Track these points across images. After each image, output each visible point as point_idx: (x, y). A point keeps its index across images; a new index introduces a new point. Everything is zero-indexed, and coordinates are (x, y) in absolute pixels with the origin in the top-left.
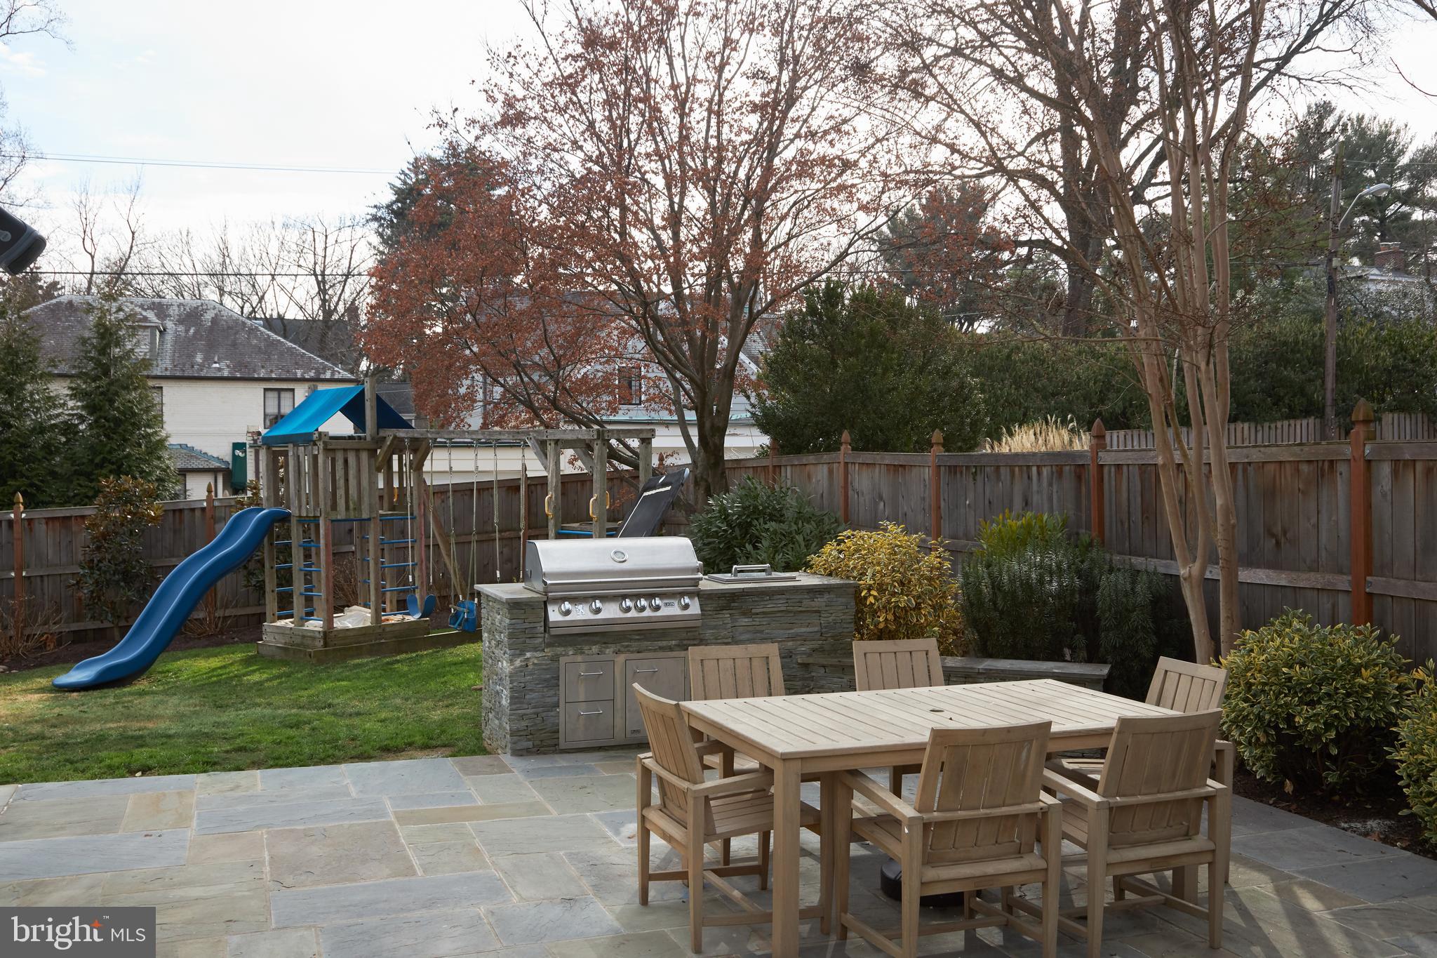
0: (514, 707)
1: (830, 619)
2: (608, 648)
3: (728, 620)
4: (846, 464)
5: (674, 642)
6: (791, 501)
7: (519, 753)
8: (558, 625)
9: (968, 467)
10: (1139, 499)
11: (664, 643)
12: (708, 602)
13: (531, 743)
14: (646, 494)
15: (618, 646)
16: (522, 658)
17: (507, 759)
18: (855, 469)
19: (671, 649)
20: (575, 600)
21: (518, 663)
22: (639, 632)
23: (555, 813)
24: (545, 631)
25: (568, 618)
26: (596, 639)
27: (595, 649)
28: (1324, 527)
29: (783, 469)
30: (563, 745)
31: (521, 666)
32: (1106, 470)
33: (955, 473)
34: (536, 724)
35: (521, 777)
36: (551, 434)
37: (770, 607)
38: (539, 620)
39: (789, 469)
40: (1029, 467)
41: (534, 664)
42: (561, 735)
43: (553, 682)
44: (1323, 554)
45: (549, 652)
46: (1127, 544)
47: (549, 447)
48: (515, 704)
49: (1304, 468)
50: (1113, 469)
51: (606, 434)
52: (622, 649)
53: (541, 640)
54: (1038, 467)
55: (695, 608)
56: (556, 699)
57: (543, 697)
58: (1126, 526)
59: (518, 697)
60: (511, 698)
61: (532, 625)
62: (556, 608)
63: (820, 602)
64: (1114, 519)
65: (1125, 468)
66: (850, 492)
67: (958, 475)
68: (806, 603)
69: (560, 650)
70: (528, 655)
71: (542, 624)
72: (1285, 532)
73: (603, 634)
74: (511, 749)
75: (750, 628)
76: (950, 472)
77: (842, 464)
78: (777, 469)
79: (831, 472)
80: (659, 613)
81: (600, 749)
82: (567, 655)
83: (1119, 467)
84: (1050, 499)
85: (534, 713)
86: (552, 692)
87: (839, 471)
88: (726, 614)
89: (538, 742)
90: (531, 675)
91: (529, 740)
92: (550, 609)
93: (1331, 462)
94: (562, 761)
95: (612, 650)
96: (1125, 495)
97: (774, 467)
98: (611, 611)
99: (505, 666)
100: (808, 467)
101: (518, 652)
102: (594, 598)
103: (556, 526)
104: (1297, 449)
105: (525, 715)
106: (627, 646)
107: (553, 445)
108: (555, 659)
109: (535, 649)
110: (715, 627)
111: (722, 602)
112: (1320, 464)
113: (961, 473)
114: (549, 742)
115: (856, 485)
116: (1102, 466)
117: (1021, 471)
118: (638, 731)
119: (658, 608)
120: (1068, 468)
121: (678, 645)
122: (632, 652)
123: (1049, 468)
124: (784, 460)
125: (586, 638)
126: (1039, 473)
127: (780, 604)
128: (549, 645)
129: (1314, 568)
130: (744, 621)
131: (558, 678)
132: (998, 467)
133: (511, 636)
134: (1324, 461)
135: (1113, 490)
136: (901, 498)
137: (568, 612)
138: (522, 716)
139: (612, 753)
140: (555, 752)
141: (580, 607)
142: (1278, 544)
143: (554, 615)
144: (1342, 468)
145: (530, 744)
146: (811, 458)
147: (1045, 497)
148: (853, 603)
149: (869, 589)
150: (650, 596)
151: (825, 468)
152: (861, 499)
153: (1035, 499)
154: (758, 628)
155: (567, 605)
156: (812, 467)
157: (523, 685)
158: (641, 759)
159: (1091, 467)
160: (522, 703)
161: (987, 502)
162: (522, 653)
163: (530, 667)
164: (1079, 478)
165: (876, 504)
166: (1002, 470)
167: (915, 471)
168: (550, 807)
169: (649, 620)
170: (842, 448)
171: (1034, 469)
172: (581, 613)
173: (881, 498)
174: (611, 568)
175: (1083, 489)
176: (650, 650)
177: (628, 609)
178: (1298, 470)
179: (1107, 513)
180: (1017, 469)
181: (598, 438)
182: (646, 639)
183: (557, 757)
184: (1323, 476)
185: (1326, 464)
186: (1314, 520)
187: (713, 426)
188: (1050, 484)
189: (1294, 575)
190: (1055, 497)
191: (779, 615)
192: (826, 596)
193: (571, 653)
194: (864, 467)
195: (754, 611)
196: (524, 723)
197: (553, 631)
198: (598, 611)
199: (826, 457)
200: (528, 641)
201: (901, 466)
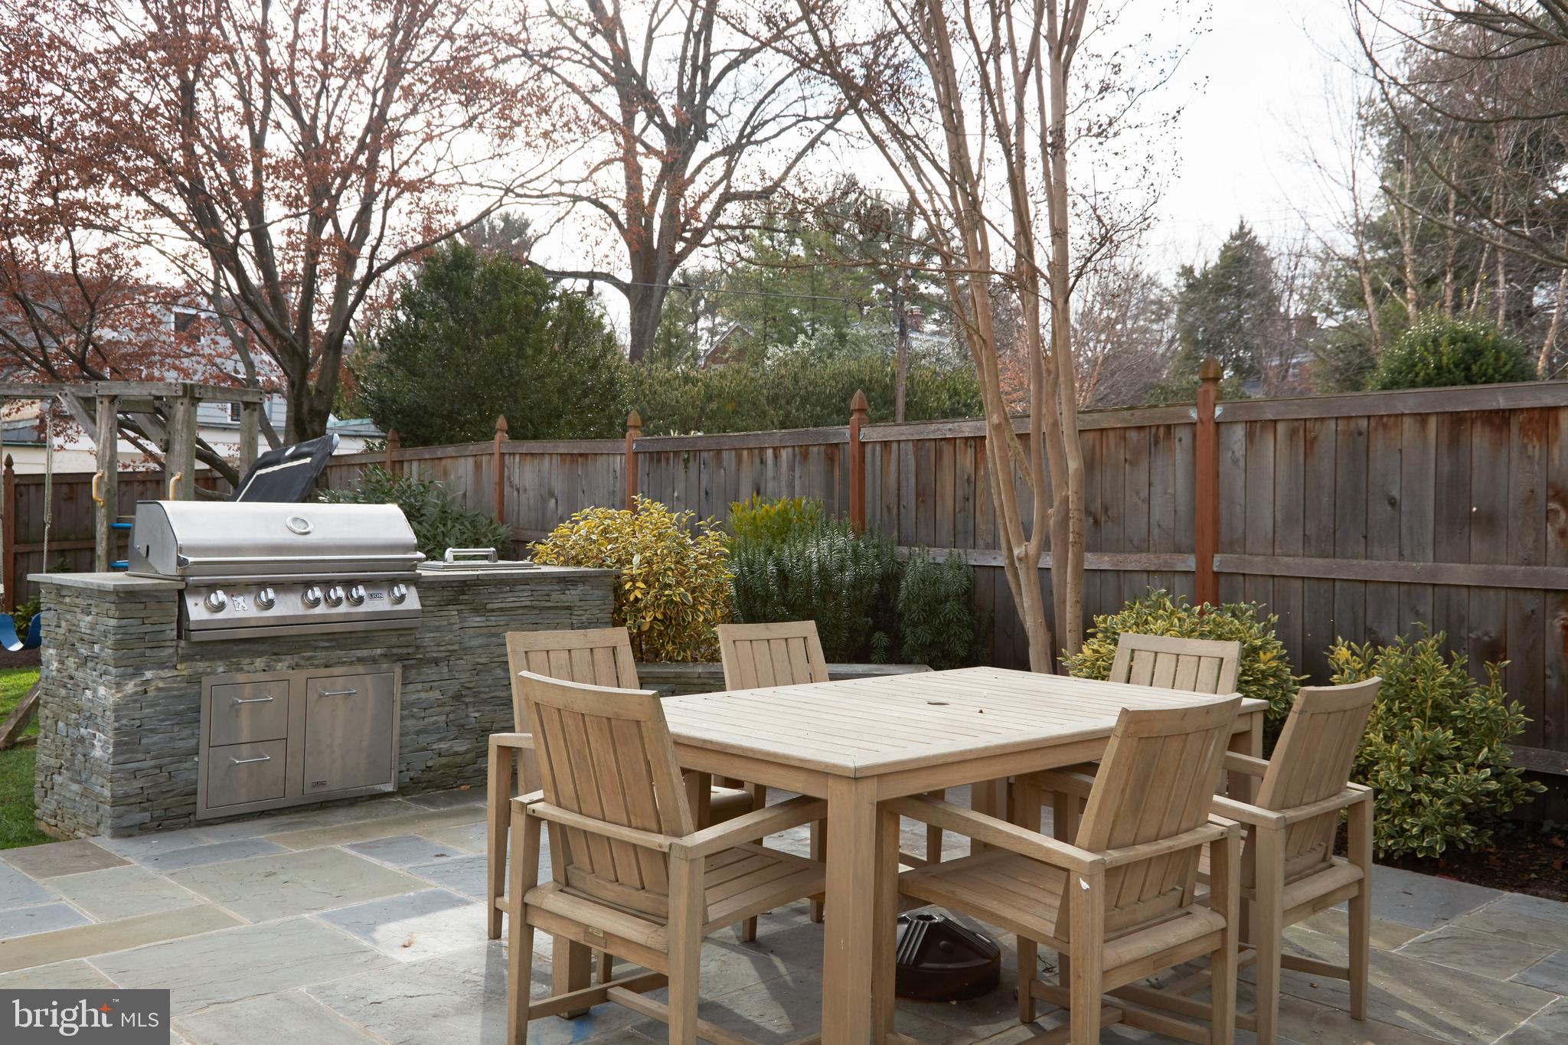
0: (121, 759)
1: (584, 618)
2: (280, 661)
3: (455, 619)
4: (503, 455)
5: (379, 651)
6: (432, 498)
7: (123, 832)
8: (204, 627)
9: (676, 453)
10: (913, 480)
11: (365, 653)
12: (430, 593)
13: (148, 814)
14: (259, 472)
15: (296, 658)
16: (138, 680)
17: (105, 842)
18: (514, 463)
19: (374, 660)
20: (231, 588)
21: (130, 687)
22: (331, 636)
23: (247, 923)
24: (179, 637)
25: (220, 616)
26: (262, 647)
27: (260, 663)
28: (1157, 502)
29: (406, 465)
30: (202, 813)
31: (136, 693)
32: (868, 449)
33: (659, 461)
34: (157, 785)
35: (149, 870)
36: (103, 387)
37: (510, 600)
38: (168, 619)
39: (415, 465)
40: (762, 449)
41: (158, 689)
42: (201, 799)
43: (190, 715)
44: (1156, 531)
45: (184, 669)
46: (895, 533)
47: (99, 407)
48: (123, 753)
49: (1133, 435)
50: (878, 448)
51: (197, 391)
52: (302, 662)
53: (171, 651)
54: (775, 449)
55: (412, 601)
56: (194, 742)
57: (172, 739)
58: (895, 511)
59: (127, 742)
60: (116, 745)
61: (157, 628)
62: (201, 601)
63: (572, 595)
64: (878, 503)
65: (895, 446)
66: (507, 489)
67: (663, 463)
68: (555, 596)
69: (201, 666)
70: (148, 675)
71: (175, 625)
72: (1106, 509)
73: (275, 639)
74: (112, 827)
75: (485, 631)
76: (652, 459)
77: (497, 457)
78: (397, 466)
79: (478, 466)
80: (362, 609)
81: (262, 814)
82: (213, 673)
83: (886, 444)
84: (791, 485)
85: (155, 767)
86: (188, 732)
87: (490, 467)
88: (453, 611)
89: (158, 813)
90: (152, 706)
91: (145, 810)
92: (190, 602)
93: (1168, 427)
94: (208, 838)
95: (286, 663)
96: (893, 477)
97: (394, 462)
98: (288, 606)
99: (105, 694)
100: (444, 462)
101: (130, 670)
102: (262, 585)
103: (108, 517)
104: (1126, 414)
105: (139, 770)
106: (311, 658)
107: (106, 402)
108: (195, 680)
109: (161, 665)
110: (438, 629)
111: (448, 594)
112: (1154, 430)
113: (668, 460)
114: (179, 811)
115: (516, 480)
116: (863, 444)
117: (751, 455)
118: (323, 784)
119: (360, 600)
120: (815, 449)
121: (385, 656)
122: (317, 666)
123: (790, 450)
124: (409, 453)
125: (247, 646)
126: (776, 457)
127: (523, 598)
128: (185, 658)
129: (1144, 546)
130: (476, 620)
131: (198, 710)
132: (719, 452)
133: (119, 645)
134: (1158, 426)
135: (878, 472)
136: (580, 493)
137: (221, 607)
138: (134, 774)
139: (283, 819)
140: (188, 825)
141: (240, 599)
142: (1096, 523)
143: (197, 610)
144: (1183, 434)
145: (146, 817)
146: (451, 450)
147: (784, 483)
148: (612, 597)
149: (633, 579)
150: (349, 584)
151: (471, 461)
152: (523, 497)
153: (771, 486)
154: (493, 630)
155: (220, 596)
156: (449, 461)
157: (137, 722)
158: (524, 806)
159: (848, 448)
160: (132, 752)
161: (703, 494)
162: (138, 671)
163: (151, 693)
164: (831, 459)
165: (544, 501)
166: (725, 454)
167: (601, 460)
168: (231, 913)
169: (347, 619)
170: (498, 436)
171: (770, 452)
172: (242, 608)
173: (552, 494)
174: (288, 542)
175: (837, 472)
176: (344, 663)
177: (316, 602)
178: (1125, 439)
179: (868, 498)
180: (745, 453)
181: (184, 395)
182: (340, 648)
183: (195, 832)
184: (1156, 443)
185: (1162, 430)
186: (1144, 494)
187: (311, 410)
188: (792, 469)
189: (1121, 558)
190: (797, 483)
191: (520, 612)
192: (580, 587)
193: (220, 669)
194: (528, 458)
195: (489, 606)
196: (137, 784)
197: (196, 637)
198: (270, 604)
199: (472, 448)
200: (148, 652)
201: (581, 455)
